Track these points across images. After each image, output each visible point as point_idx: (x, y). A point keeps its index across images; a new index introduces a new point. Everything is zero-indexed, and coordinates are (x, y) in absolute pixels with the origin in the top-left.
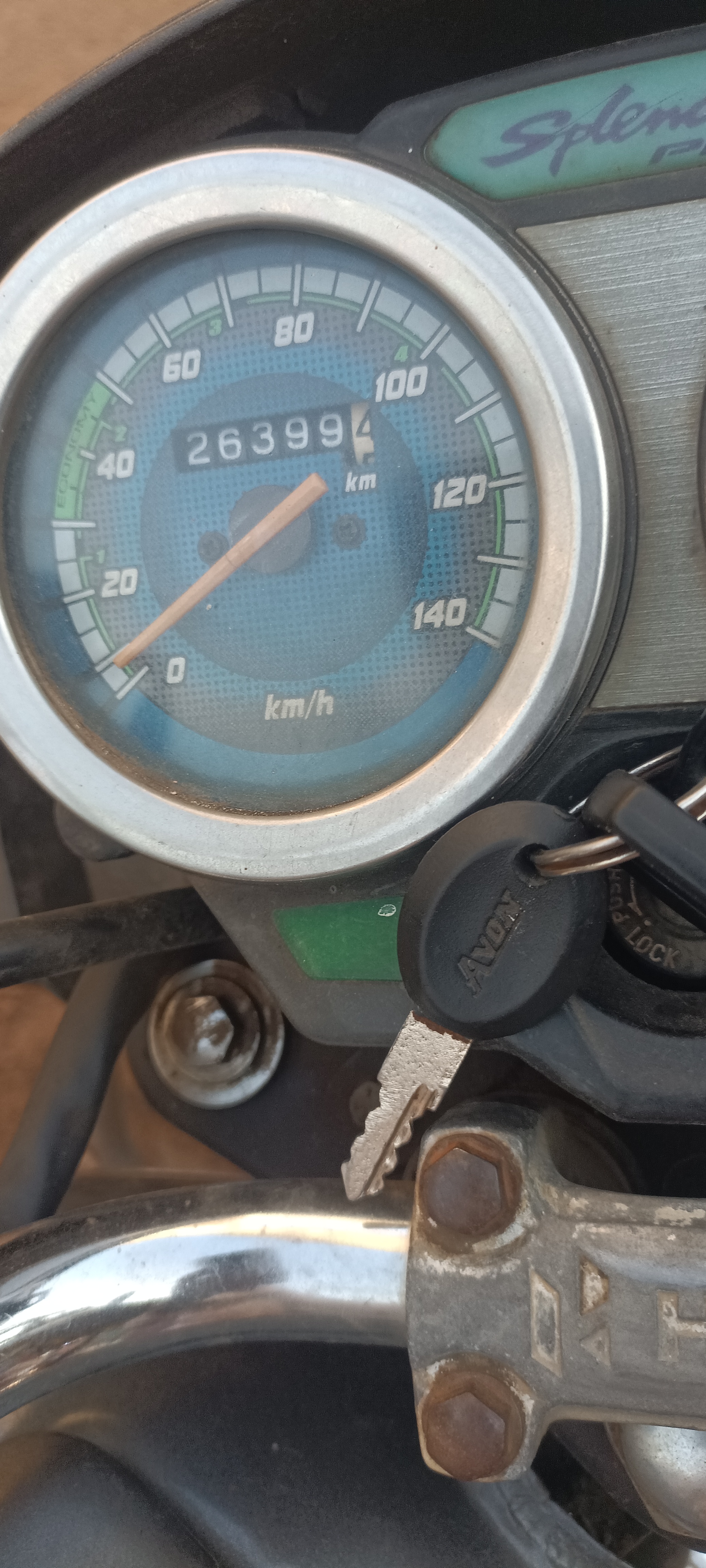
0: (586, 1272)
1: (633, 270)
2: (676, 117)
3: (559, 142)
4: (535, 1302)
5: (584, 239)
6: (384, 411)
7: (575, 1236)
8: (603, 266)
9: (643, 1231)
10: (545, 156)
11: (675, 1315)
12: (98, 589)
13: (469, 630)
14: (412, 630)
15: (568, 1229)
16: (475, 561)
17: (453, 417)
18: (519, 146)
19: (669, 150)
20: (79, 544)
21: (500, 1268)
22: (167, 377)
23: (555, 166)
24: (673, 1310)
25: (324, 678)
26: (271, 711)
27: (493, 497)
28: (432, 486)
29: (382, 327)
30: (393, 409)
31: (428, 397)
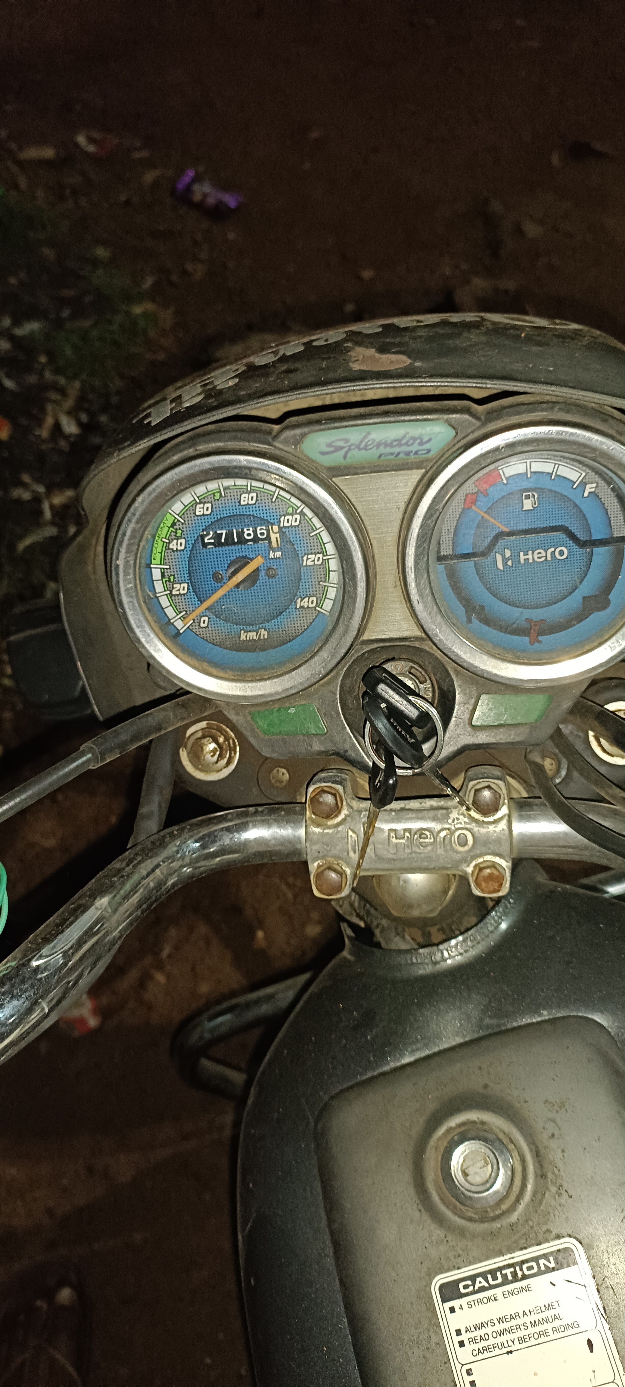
2: (386, 445)
3: (346, 449)
4: (349, 838)
6: (284, 530)
7: (362, 816)
10: (342, 452)
11: (395, 838)
12: (171, 591)
13: (317, 608)
14: (296, 608)
15: (359, 814)
16: (319, 584)
17: (309, 534)
18: (332, 449)
19: (384, 455)
20: (163, 575)
21: (337, 829)
22: (198, 513)
23: (345, 457)
25: (264, 625)
26: (243, 637)
27: (325, 562)
28: (302, 557)
29: (282, 501)
30: (287, 530)
31: (300, 526)
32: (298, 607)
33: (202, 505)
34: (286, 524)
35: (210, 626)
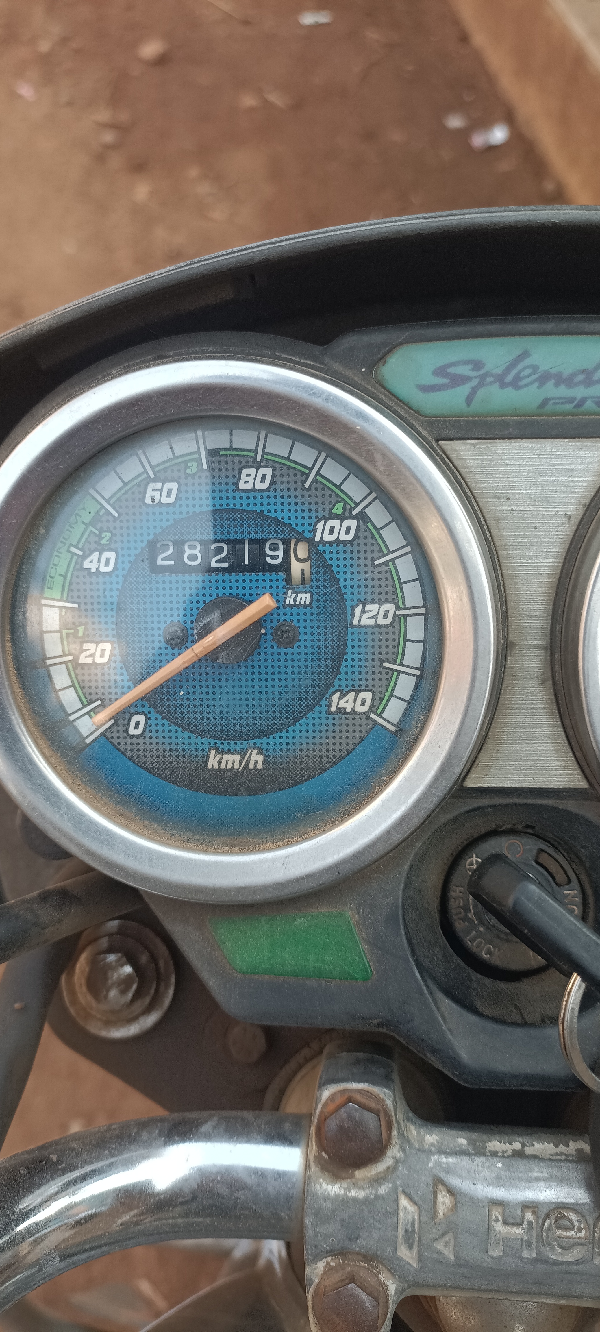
0: (439, 1192)
1: (518, 481)
2: (560, 379)
3: (474, 383)
4: (401, 1214)
5: (486, 454)
6: (321, 548)
7: (431, 1165)
8: (497, 476)
9: (479, 1160)
10: (464, 390)
11: (501, 1222)
12: (76, 656)
13: (372, 716)
14: (328, 712)
15: (426, 1159)
16: (381, 666)
17: (373, 560)
18: (445, 381)
19: (552, 402)
20: (63, 621)
21: (377, 1190)
22: (148, 500)
23: (469, 400)
24: (500, 1218)
25: (258, 741)
26: (213, 762)
27: (398, 621)
28: (353, 608)
29: (324, 487)
30: (328, 548)
31: (355, 543)
32: (333, 709)
33: (159, 485)
34: (327, 538)
35: (147, 734)
